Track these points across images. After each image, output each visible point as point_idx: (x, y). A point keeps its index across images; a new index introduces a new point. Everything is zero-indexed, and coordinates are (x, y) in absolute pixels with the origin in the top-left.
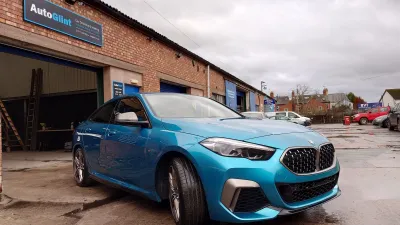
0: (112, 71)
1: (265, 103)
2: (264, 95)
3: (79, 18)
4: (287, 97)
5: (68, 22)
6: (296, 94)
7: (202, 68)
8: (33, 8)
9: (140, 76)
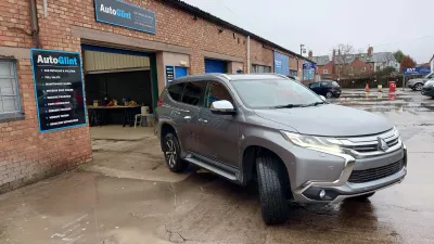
0: (165, 55)
1: (304, 67)
2: (303, 58)
3: (137, 10)
4: (327, 57)
5: (128, 16)
6: (337, 53)
7: (242, 39)
8: (102, 8)
9: (187, 57)
